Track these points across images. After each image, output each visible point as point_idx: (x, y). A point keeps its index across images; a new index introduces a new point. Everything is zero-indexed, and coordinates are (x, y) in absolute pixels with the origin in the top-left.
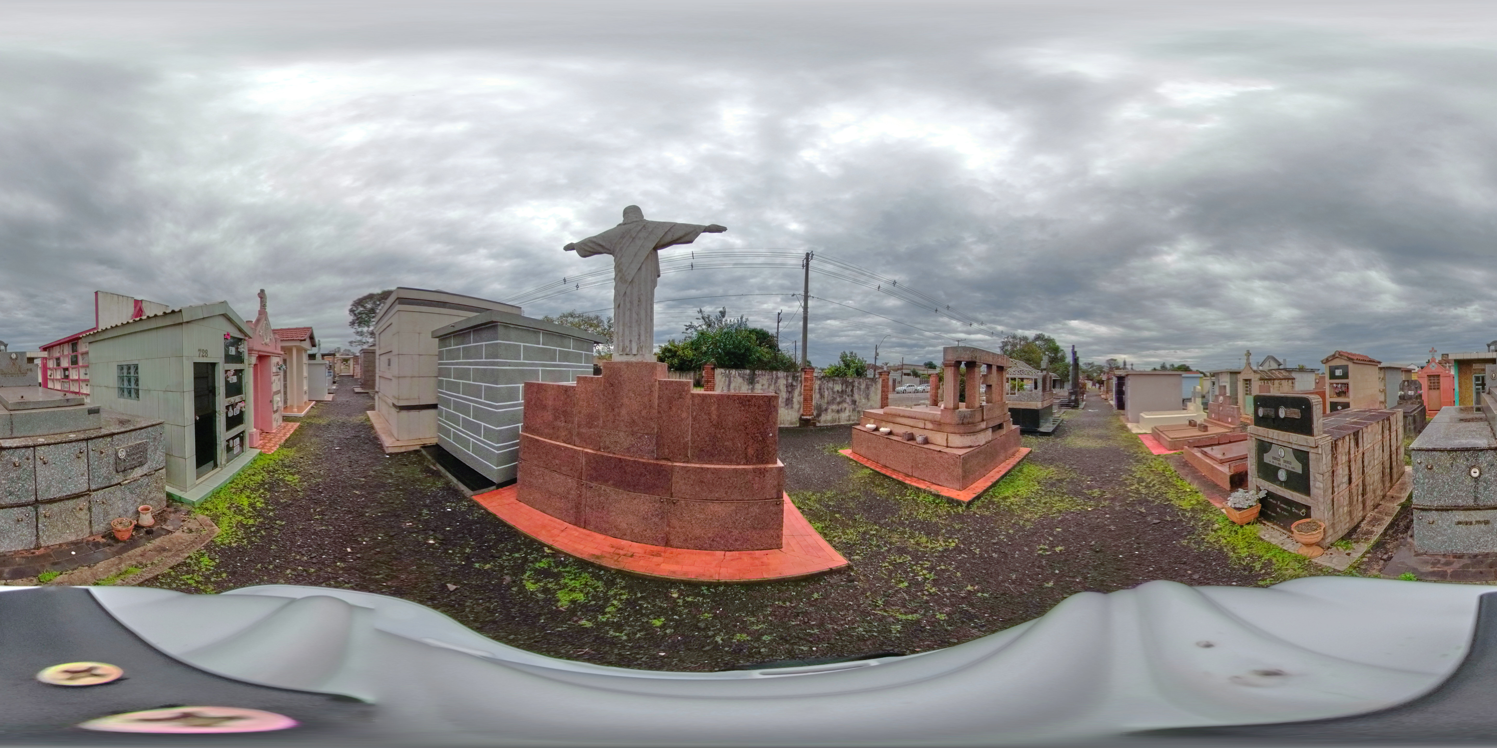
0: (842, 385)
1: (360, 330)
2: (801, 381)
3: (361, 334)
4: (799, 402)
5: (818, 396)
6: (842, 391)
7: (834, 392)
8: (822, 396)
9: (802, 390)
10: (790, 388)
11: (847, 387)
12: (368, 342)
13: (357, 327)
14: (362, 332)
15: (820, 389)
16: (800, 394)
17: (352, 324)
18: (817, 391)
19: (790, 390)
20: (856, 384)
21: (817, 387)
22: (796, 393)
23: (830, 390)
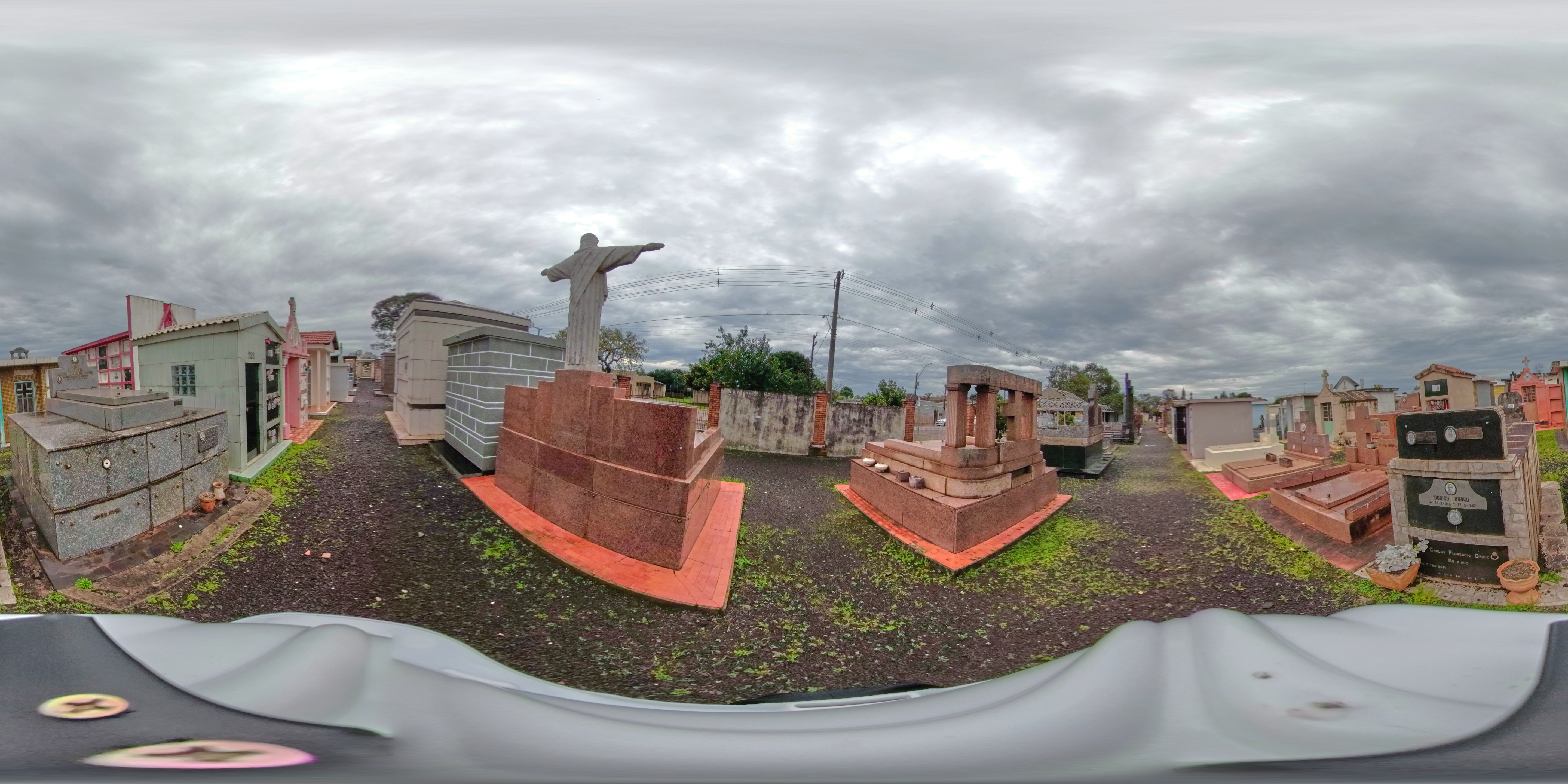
0: (860, 413)
1: (382, 332)
2: (813, 407)
3: (383, 337)
4: (810, 430)
5: (831, 424)
6: (860, 420)
7: (849, 421)
8: (836, 424)
9: (814, 417)
10: (801, 414)
11: (865, 415)
12: (390, 346)
13: (380, 330)
14: (384, 335)
15: (834, 416)
16: (812, 421)
17: (375, 326)
18: (831, 418)
19: (800, 415)
20: (876, 413)
21: (831, 414)
22: (807, 418)
23: (845, 418)
